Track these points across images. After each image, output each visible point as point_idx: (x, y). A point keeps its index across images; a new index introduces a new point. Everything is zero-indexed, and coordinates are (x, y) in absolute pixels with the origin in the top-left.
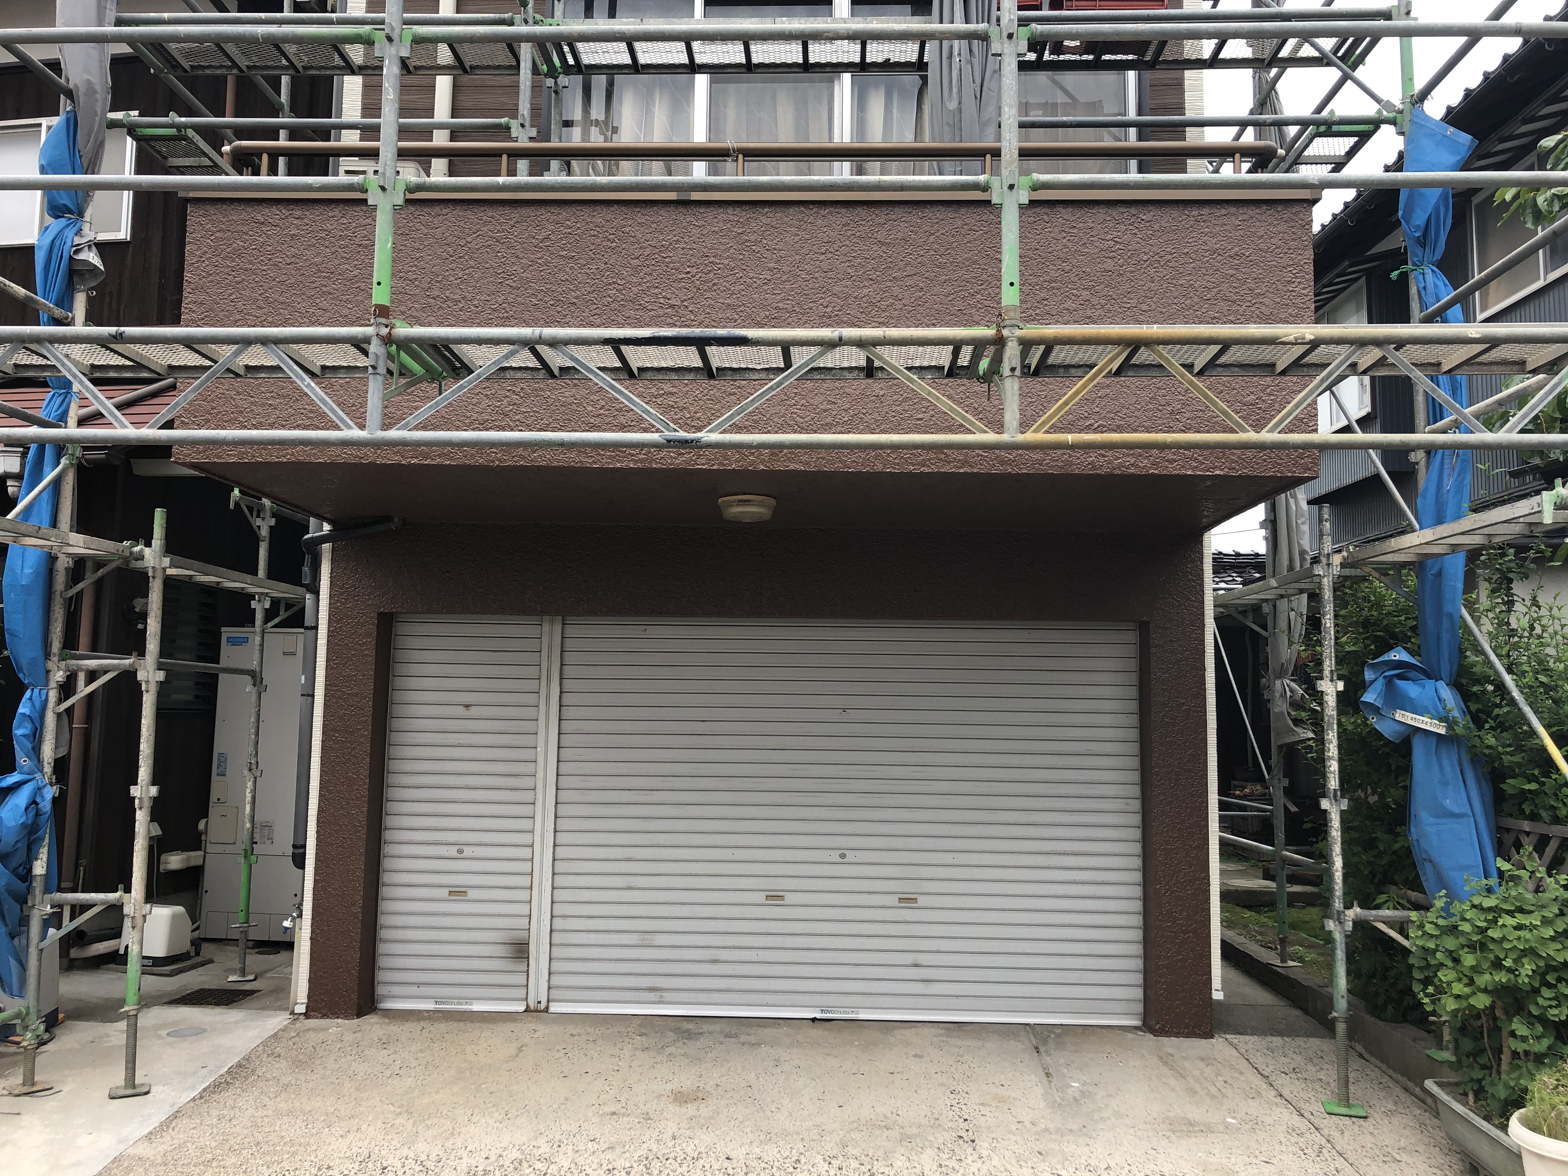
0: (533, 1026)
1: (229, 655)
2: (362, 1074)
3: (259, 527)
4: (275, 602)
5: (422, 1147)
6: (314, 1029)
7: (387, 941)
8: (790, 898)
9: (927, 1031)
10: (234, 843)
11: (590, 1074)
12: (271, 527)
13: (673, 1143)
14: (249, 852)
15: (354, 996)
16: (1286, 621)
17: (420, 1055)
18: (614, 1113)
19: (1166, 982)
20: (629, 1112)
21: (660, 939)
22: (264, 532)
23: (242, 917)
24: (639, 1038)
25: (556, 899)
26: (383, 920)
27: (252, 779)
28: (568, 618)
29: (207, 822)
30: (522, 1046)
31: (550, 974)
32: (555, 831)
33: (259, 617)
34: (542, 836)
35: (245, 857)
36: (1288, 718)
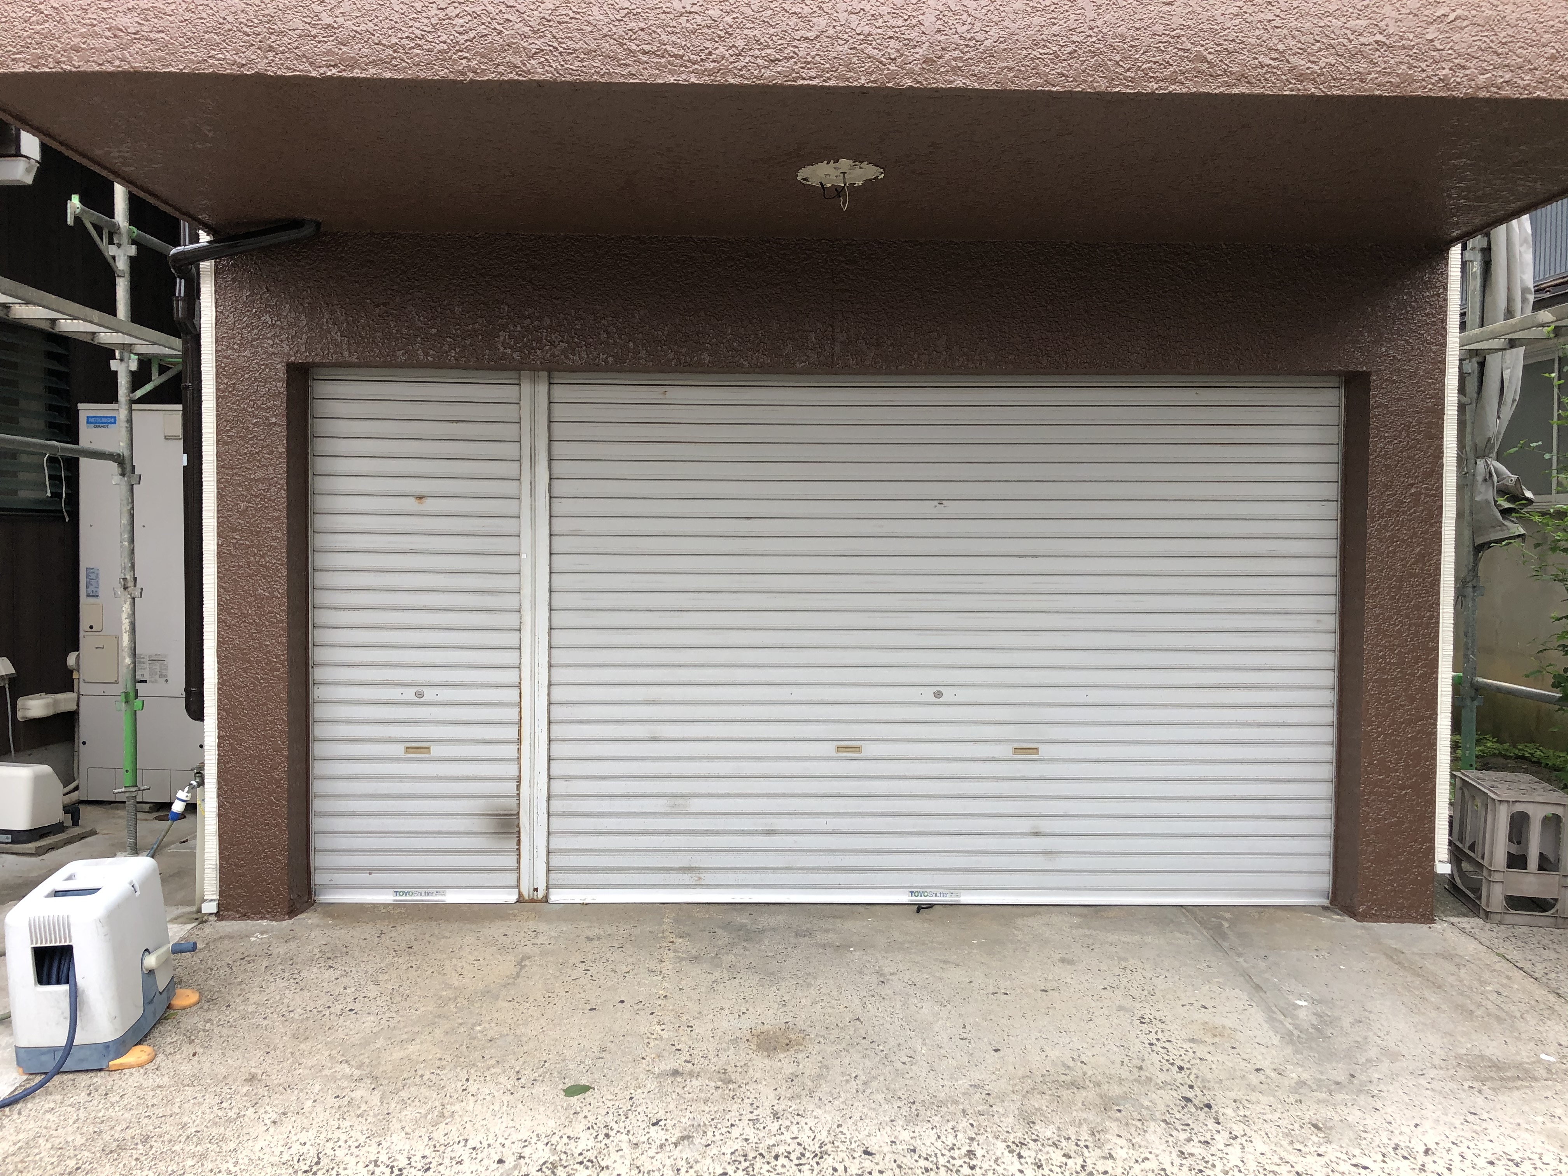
0: (532, 925)
1: (89, 437)
2: (300, 1011)
3: (114, 258)
4: (145, 362)
5: (397, 1142)
6: (230, 937)
7: (323, 815)
8: (869, 749)
9: (1056, 919)
10: (116, 682)
11: (627, 1005)
12: (131, 258)
13: (776, 1125)
14: (132, 695)
15: (284, 890)
16: (1498, 384)
17: (382, 977)
18: (676, 1073)
19: (1373, 852)
20: (697, 1069)
21: (696, 805)
22: (122, 265)
23: (128, 779)
24: (680, 940)
25: (554, 754)
26: (317, 787)
27: (129, 601)
28: (556, 374)
29: (78, 655)
30: (522, 959)
31: (548, 853)
32: (550, 666)
33: (123, 381)
34: (533, 674)
35: (127, 702)
36: (1495, 509)
